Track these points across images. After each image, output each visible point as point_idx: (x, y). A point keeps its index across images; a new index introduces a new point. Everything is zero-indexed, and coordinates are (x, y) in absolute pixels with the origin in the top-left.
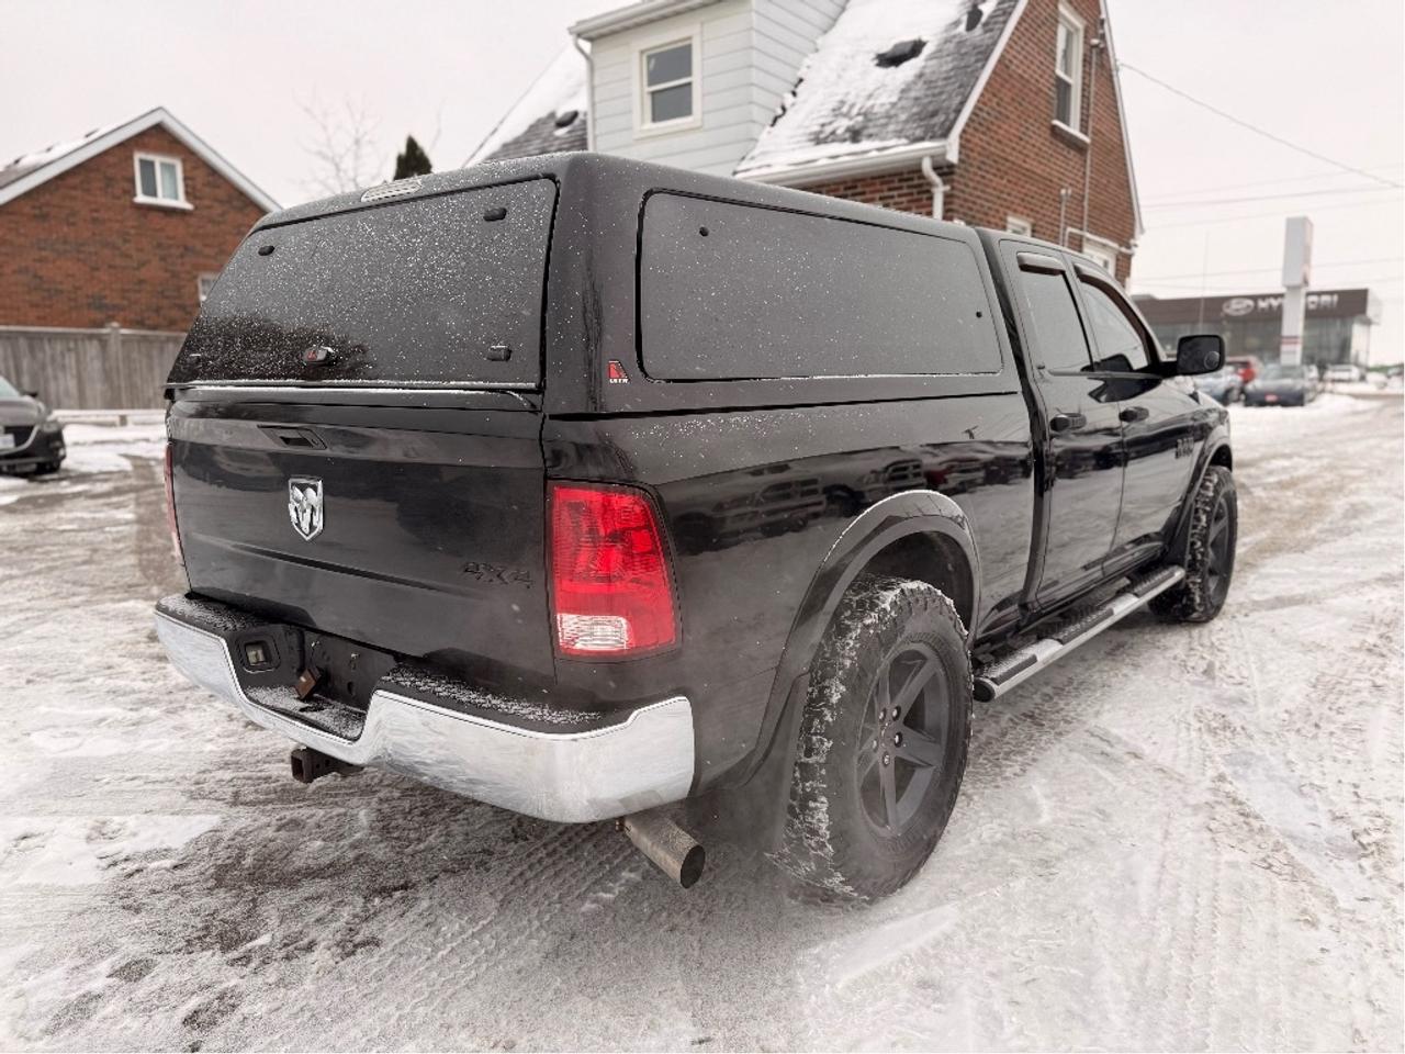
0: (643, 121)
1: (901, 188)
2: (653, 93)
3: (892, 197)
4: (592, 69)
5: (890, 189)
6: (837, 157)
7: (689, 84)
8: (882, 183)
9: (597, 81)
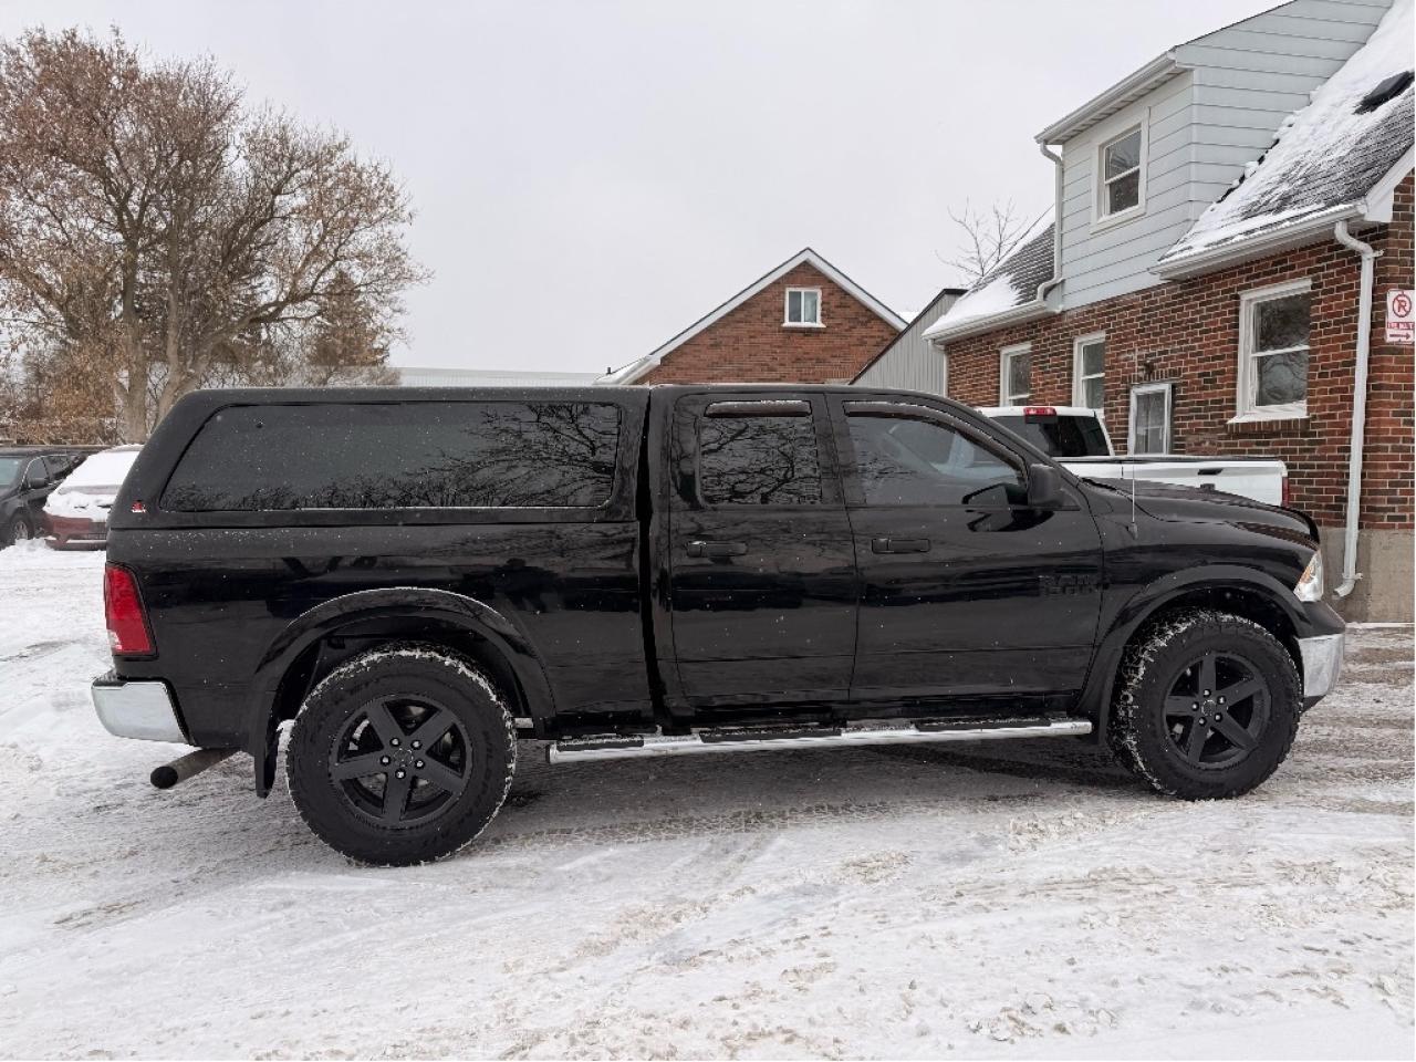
0: (1100, 215)
1: (1331, 258)
2: (1111, 185)
3: (1322, 269)
4: (1062, 172)
5: (1319, 261)
6: (1252, 231)
7: (1138, 172)
8: (1311, 255)
9: (1067, 181)
